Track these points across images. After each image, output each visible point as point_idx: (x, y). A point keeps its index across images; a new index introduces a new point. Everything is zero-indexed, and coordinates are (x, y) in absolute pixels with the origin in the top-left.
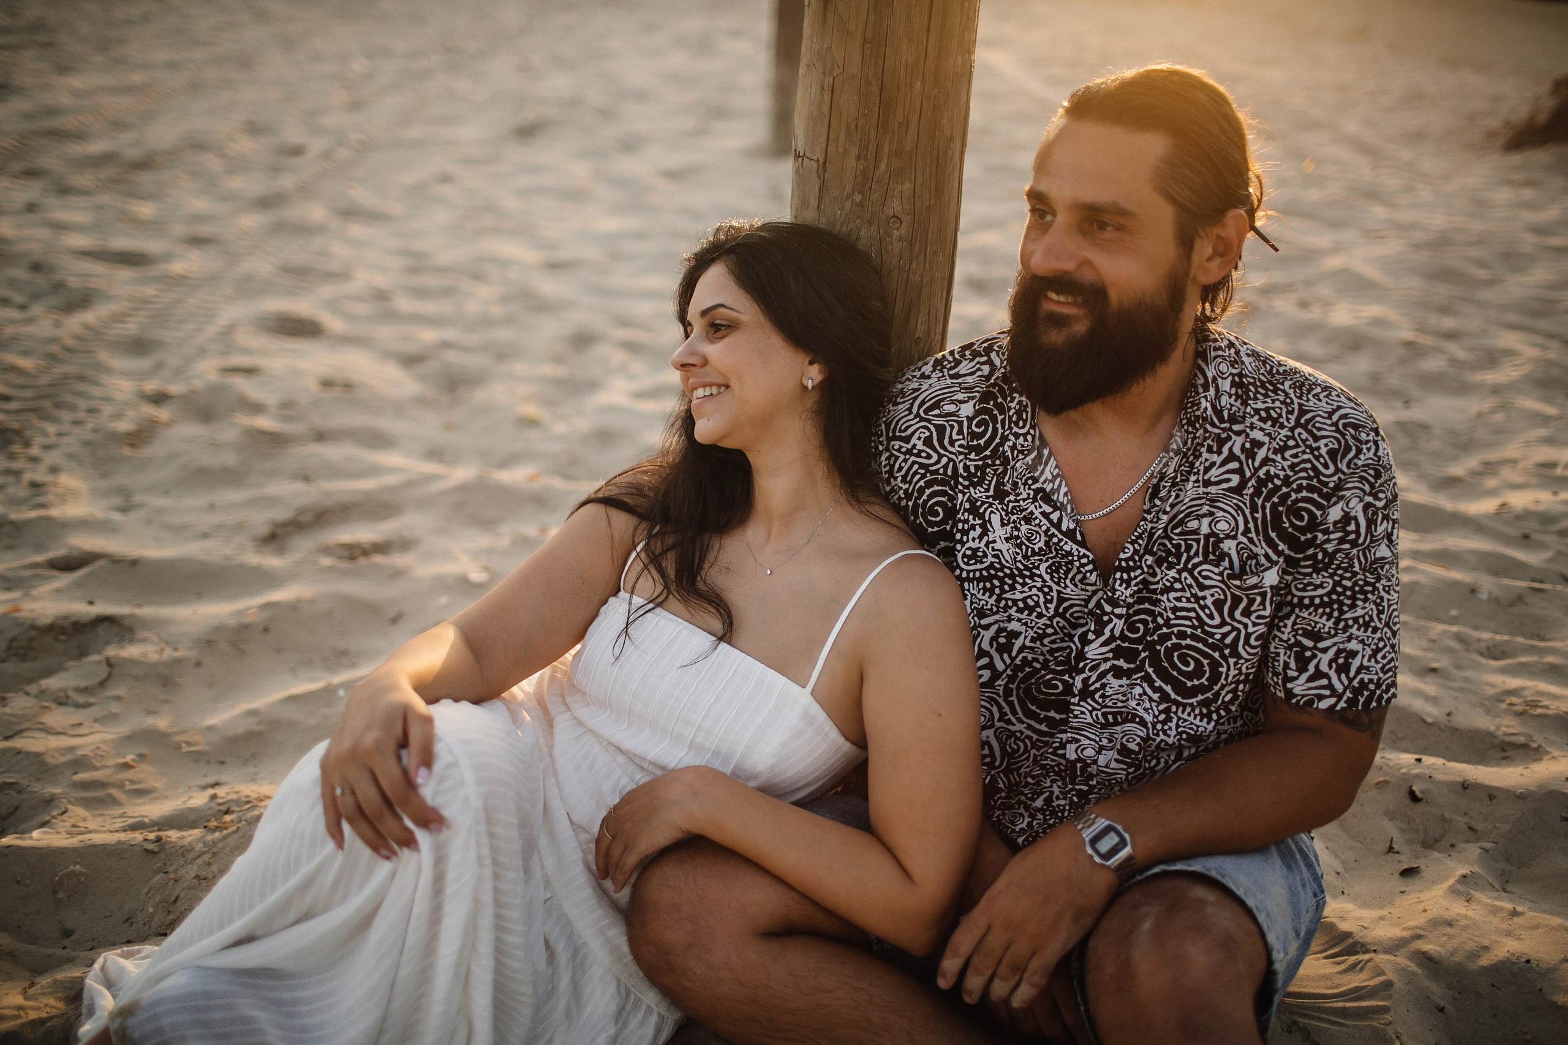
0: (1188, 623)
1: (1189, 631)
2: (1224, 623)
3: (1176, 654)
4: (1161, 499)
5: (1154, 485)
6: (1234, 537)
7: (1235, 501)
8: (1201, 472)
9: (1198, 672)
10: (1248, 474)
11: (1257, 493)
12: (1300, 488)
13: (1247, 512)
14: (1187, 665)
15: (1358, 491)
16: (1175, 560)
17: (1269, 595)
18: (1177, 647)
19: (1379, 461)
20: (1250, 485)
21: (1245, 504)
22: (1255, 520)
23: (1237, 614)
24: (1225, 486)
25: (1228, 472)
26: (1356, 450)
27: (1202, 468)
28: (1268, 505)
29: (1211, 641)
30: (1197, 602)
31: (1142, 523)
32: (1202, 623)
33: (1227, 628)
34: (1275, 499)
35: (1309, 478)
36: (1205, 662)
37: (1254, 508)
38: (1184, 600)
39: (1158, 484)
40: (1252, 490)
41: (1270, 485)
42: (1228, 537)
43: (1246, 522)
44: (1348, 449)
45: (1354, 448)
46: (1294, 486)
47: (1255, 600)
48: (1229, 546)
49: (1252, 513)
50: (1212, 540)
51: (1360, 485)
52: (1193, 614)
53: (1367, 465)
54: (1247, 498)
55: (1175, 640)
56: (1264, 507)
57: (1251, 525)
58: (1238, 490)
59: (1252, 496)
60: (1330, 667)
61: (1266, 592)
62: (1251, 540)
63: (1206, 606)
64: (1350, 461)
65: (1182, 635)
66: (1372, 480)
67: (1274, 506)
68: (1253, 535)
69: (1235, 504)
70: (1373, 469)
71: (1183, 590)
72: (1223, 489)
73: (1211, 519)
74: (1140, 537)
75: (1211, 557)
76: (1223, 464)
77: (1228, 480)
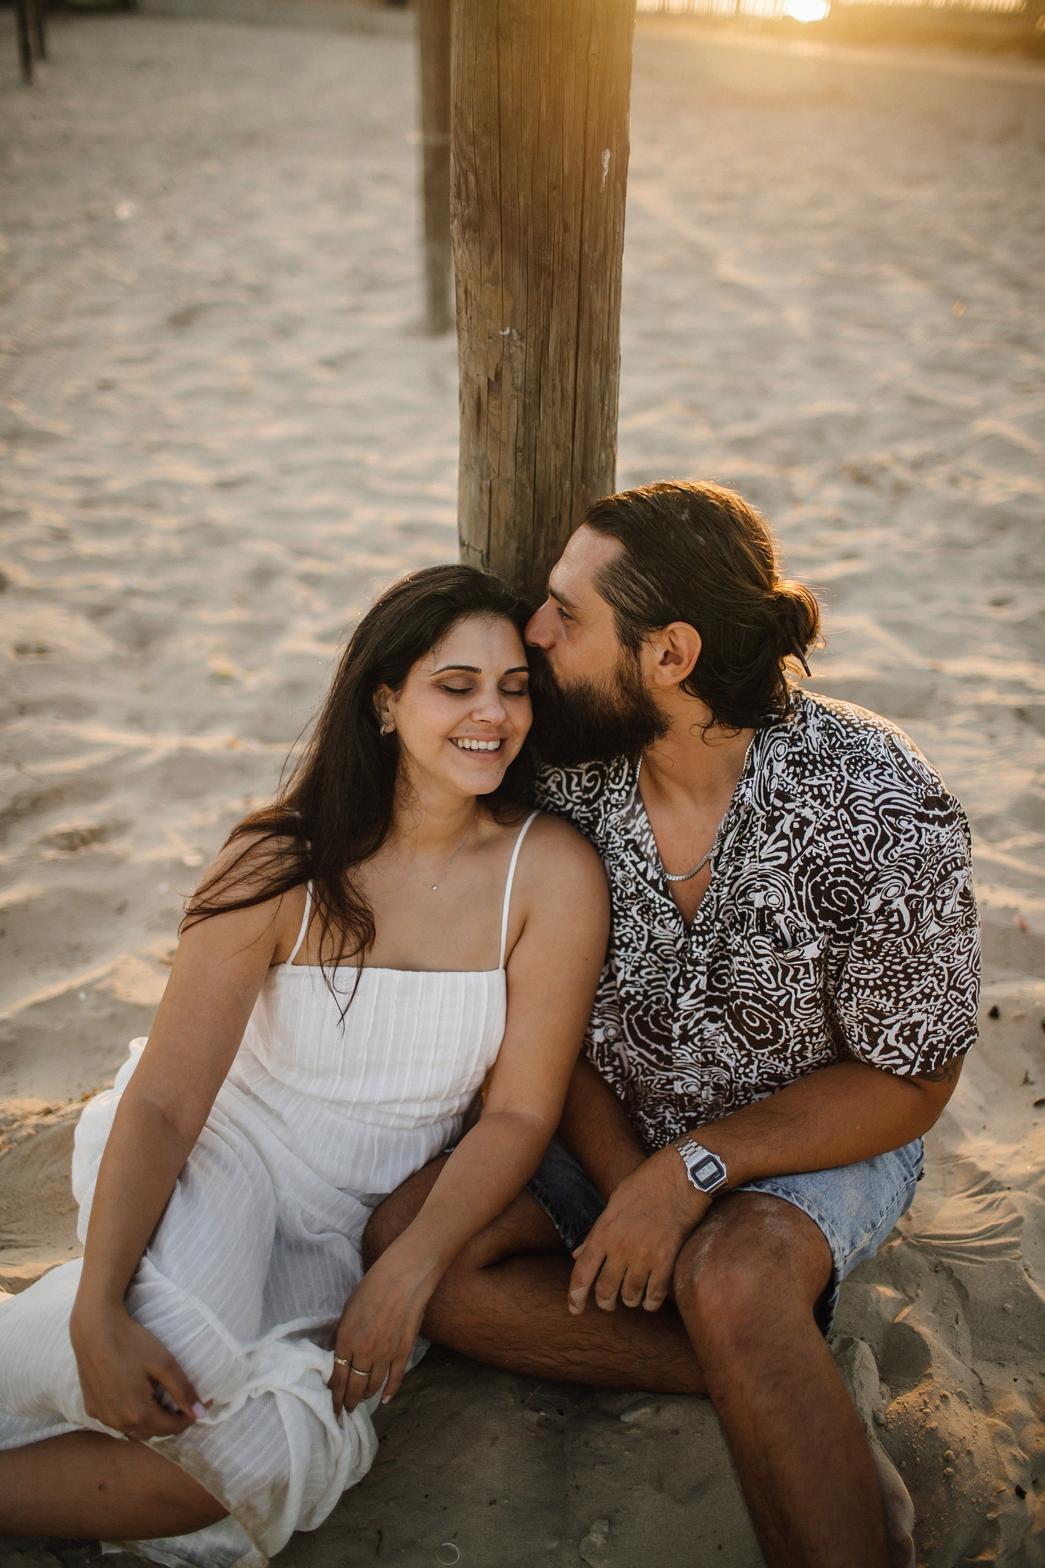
0: (750, 985)
1: (751, 993)
2: (778, 988)
3: (744, 1011)
4: (719, 873)
5: (715, 858)
6: (782, 912)
7: (783, 878)
8: (758, 849)
9: (762, 1029)
10: (794, 854)
11: (802, 871)
12: (838, 872)
13: (792, 889)
14: (755, 1022)
15: (896, 880)
16: (739, 927)
17: (811, 967)
18: (743, 1006)
19: (920, 851)
20: (795, 864)
21: (790, 881)
22: (799, 898)
23: (787, 981)
24: (775, 863)
25: (777, 850)
26: (894, 840)
27: (757, 845)
28: (810, 885)
29: (769, 1002)
30: (754, 968)
31: (707, 893)
32: (761, 987)
33: (782, 992)
34: (818, 879)
35: (847, 863)
36: (767, 1020)
37: (799, 886)
38: (746, 964)
39: (717, 858)
40: (797, 869)
41: (812, 867)
42: (778, 911)
43: (792, 899)
44: (884, 838)
45: (892, 838)
46: (832, 869)
47: (799, 970)
48: (779, 918)
49: (796, 891)
50: (767, 912)
51: (899, 875)
52: (753, 978)
53: (907, 856)
54: (793, 876)
55: (741, 1000)
56: (807, 885)
57: (796, 902)
58: (785, 867)
59: (797, 875)
60: (898, 1041)
61: (808, 964)
62: (796, 915)
63: (763, 972)
64: (888, 851)
65: (746, 996)
66: (912, 870)
67: (816, 886)
68: (797, 911)
69: (784, 881)
70: (914, 858)
71: (744, 955)
72: (774, 867)
73: (765, 892)
74: (707, 905)
75: (768, 927)
76: (775, 842)
77: (778, 858)
